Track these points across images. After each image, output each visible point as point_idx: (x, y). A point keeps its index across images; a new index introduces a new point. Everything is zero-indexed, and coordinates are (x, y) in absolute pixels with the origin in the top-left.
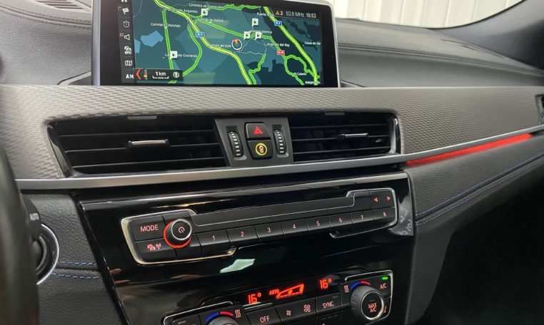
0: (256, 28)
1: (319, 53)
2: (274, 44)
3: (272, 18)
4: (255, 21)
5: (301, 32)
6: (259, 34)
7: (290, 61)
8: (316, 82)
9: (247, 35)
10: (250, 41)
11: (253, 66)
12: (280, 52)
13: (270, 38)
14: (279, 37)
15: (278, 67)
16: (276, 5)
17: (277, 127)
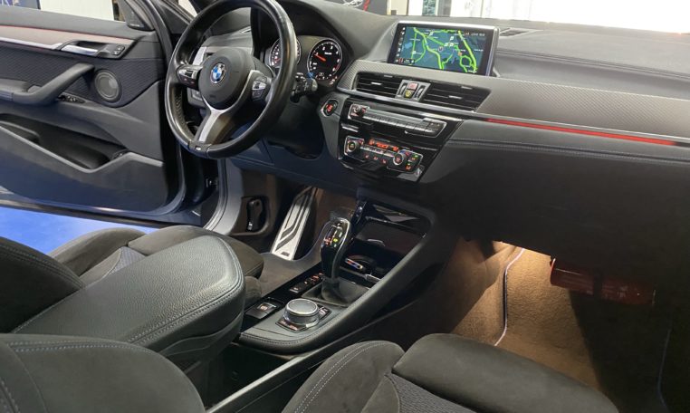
0: (452, 41)
1: (481, 55)
2: (458, 49)
3: (461, 36)
4: (452, 38)
5: (473, 44)
6: (452, 44)
7: (463, 59)
8: (474, 71)
9: (446, 45)
10: (446, 48)
11: (445, 60)
12: (460, 54)
13: (457, 46)
14: (461, 46)
15: (457, 61)
16: (464, 30)
17: (423, 87)
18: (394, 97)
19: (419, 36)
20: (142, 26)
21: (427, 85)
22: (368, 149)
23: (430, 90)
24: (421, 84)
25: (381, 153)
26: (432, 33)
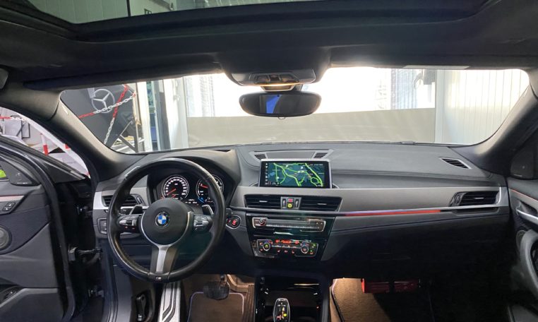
1: (323, 177)
2: (307, 174)
3: (308, 166)
4: (302, 168)
5: (317, 170)
6: (303, 171)
7: (313, 179)
8: (322, 186)
9: (299, 172)
10: (300, 174)
11: (300, 180)
12: (310, 176)
13: (306, 172)
14: (309, 171)
15: (308, 181)
16: (309, 163)
17: (298, 200)
18: (280, 209)
19: (278, 168)
20: (31, 183)
21: (300, 199)
22: (278, 246)
23: (302, 202)
24: (295, 198)
25: (289, 247)
26: (287, 166)
